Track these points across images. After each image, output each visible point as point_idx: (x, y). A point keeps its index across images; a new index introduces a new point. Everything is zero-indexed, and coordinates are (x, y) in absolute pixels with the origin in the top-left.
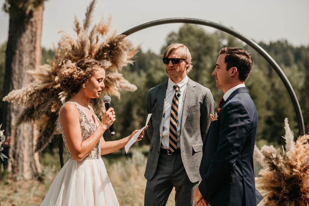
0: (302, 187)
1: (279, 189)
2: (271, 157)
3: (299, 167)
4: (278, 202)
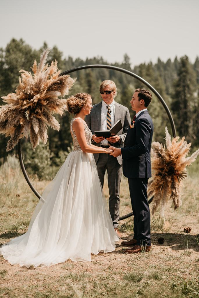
0: (176, 167)
1: (162, 169)
2: (158, 149)
3: (174, 155)
4: (162, 177)
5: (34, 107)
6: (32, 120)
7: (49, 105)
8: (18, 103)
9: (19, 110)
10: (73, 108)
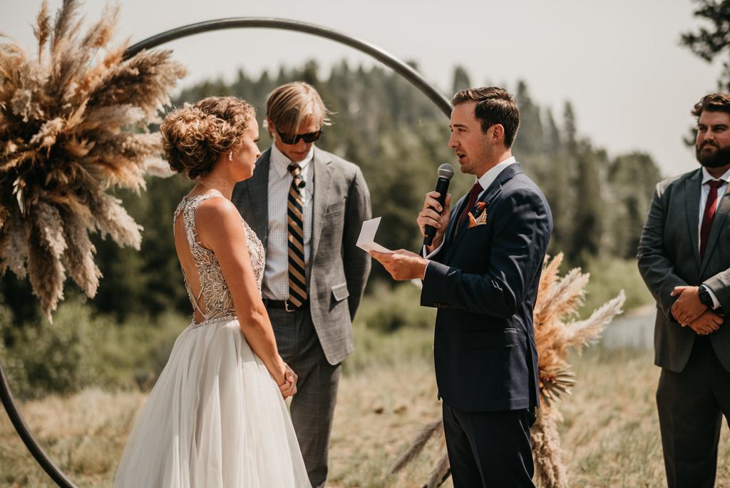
5: (42, 164)
6: (38, 212)
7: (97, 158)
10: (189, 150)
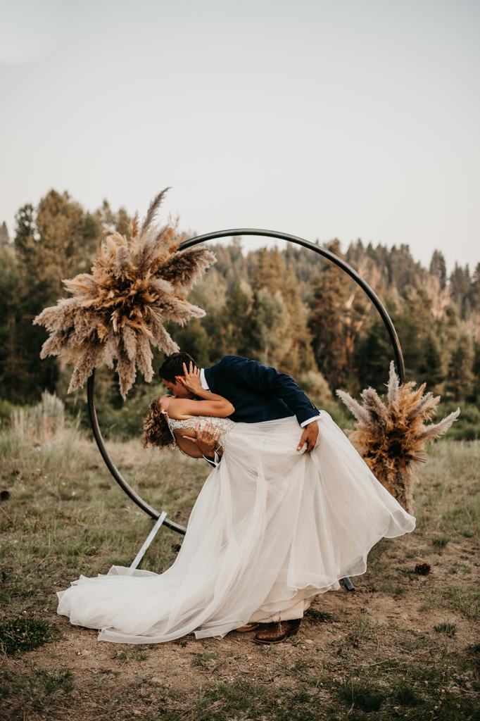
0: (404, 443)
1: (375, 446)
4: (375, 459)
5: (128, 305)
6: (123, 331)
8: (96, 293)
9: (99, 308)
